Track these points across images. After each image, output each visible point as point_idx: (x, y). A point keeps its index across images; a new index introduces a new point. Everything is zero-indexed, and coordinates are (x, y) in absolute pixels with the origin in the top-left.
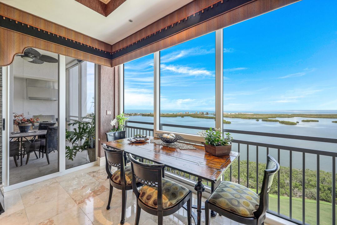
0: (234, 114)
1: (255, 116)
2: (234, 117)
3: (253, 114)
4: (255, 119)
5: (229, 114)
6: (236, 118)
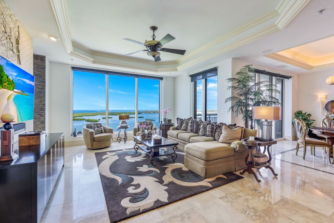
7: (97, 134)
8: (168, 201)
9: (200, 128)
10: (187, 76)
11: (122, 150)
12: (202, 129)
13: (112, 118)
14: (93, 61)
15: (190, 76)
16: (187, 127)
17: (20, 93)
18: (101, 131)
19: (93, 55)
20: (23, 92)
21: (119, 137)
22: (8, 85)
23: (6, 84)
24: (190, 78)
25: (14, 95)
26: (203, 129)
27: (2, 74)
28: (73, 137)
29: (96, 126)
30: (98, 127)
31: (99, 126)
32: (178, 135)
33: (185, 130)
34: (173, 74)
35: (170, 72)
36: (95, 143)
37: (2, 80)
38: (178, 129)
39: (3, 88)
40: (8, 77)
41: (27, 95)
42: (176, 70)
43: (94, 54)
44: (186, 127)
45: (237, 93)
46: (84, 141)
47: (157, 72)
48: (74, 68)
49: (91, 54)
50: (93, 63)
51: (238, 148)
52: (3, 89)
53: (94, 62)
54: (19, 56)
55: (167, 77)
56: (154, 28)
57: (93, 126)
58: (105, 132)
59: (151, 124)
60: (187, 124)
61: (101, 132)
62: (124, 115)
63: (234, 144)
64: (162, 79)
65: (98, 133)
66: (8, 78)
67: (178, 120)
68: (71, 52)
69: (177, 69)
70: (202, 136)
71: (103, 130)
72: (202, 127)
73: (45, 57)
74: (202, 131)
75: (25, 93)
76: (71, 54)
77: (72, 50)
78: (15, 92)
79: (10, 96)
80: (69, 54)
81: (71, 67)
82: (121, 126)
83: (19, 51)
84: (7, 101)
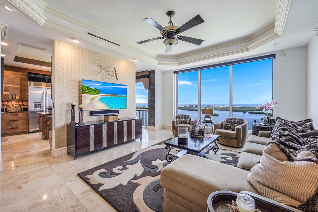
0: (222, 106)
1: (242, 109)
2: (222, 109)
3: (240, 106)
4: (242, 111)
5: (218, 106)
6: (224, 110)
7: (181, 124)
8: (100, 190)
14: (178, 64)
17: (109, 96)
18: (186, 122)
19: (179, 58)
20: (116, 95)
23: (86, 92)
29: (183, 117)
30: (185, 118)
31: (186, 117)
36: (175, 130)
38: (270, 137)
48: (175, 72)
49: (177, 58)
50: (179, 65)
53: (179, 64)
54: (116, 77)
58: (190, 124)
61: (186, 123)
62: (208, 108)
65: (182, 123)
66: (89, 88)
67: (278, 120)
68: (158, 63)
69: (277, 34)
71: (188, 121)
75: (119, 95)
76: (159, 64)
77: (158, 62)
78: (101, 95)
79: (93, 98)
80: (158, 65)
81: (174, 72)
82: (205, 120)
83: (116, 74)
84: (90, 101)
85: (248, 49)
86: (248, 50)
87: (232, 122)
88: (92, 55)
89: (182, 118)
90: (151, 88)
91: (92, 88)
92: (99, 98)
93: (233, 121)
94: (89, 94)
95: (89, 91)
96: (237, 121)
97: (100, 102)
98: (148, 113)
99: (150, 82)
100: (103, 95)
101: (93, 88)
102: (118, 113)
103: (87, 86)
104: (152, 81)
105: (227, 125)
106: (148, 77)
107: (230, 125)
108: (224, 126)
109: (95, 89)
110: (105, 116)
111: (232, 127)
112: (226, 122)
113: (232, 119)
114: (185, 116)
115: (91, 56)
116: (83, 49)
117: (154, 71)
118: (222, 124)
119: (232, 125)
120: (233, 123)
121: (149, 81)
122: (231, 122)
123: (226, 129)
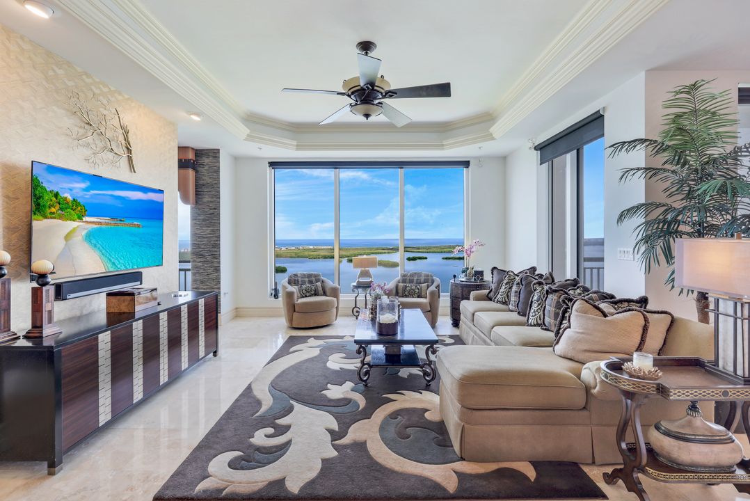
5: (283, 249)
7: (306, 296)
8: (297, 492)
9: (532, 302)
10: (530, 148)
11: (342, 337)
12: (536, 305)
13: (426, 258)
14: (297, 146)
15: (536, 148)
16: (509, 294)
17: (107, 224)
18: (315, 291)
19: (297, 132)
20: (121, 220)
21: (356, 307)
22: (60, 212)
23: (53, 210)
24: (536, 155)
25: (85, 229)
26: (539, 304)
27: (37, 192)
28: (273, 298)
29: (307, 279)
30: (311, 282)
31: (314, 279)
32: (473, 314)
33: (506, 302)
34: (488, 148)
35: (479, 145)
36: (295, 315)
37: (42, 204)
38: (490, 300)
39: (46, 217)
40: (56, 195)
41: (139, 226)
42: (490, 137)
43: (298, 130)
44: (508, 296)
45: (666, 190)
46: (282, 310)
47: (443, 149)
48: (274, 165)
49: (292, 131)
50: (297, 150)
51: (598, 385)
52: (46, 220)
53: (299, 147)
54: (130, 159)
55: (479, 159)
56: (366, 46)
57: (300, 279)
58: (325, 294)
59: (430, 281)
60: (511, 288)
61: (316, 294)
62: (365, 256)
63: (590, 369)
64: (466, 164)
65: (308, 294)
66: (59, 197)
67: (495, 272)
68: (248, 135)
69: (491, 134)
70: (534, 325)
71: (320, 289)
72: (535, 298)
73: (218, 150)
74: (534, 312)
75: (127, 222)
76: (250, 138)
77: (248, 131)
78: (88, 224)
79: (71, 231)
80: (246, 140)
81: (269, 163)
82: (359, 282)
83: (129, 151)
84: (65, 242)
85: (443, 145)
86: (441, 147)
87: (415, 281)
88: (53, 70)
89: (304, 283)
90: (205, 200)
91: (66, 198)
92: (84, 233)
93: (415, 278)
94: (61, 217)
95: (61, 209)
96: (422, 279)
97: (86, 245)
98: (194, 274)
99: (201, 182)
100: (93, 222)
101: (70, 198)
102: (139, 283)
103: (55, 190)
104: (206, 179)
105: (408, 289)
106: (194, 168)
107: (414, 287)
108: (400, 291)
109: (74, 200)
110: (109, 295)
111: (417, 290)
112: (403, 282)
113: (412, 275)
114: (309, 276)
115: (51, 73)
116: (22, 38)
117: (215, 154)
118: (397, 287)
119: (416, 286)
120: (417, 283)
121: (197, 179)
122: (411, 281)
123: (406, 296)
